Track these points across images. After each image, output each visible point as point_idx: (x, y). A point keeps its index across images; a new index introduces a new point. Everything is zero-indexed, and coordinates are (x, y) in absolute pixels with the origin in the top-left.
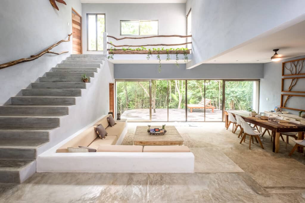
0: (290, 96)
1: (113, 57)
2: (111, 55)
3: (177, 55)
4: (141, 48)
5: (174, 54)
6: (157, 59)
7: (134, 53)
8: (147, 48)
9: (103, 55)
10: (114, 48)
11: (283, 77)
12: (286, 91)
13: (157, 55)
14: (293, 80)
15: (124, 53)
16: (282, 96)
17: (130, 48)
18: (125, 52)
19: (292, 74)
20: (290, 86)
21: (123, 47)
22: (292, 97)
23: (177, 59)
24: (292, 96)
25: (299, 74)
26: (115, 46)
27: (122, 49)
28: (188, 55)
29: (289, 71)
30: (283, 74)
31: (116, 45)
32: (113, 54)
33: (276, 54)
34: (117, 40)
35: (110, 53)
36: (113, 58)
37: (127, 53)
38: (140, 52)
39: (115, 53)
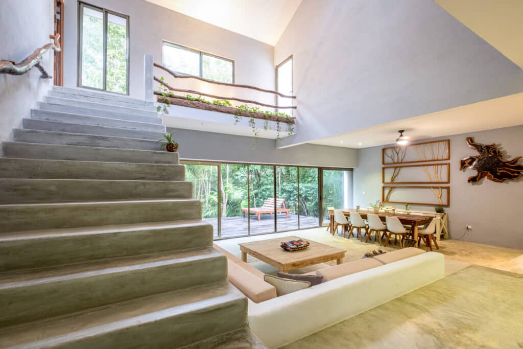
0: (392, 188)
1: (168, 108)
2: (163, 105)
3: (278, 123)
4: (222, 102)
5: (273, 120)
6: (250, 125)
7: (210, 109)
8: (234, 105)
9: (146, 102)
10: (168, 92)
11: (383, 166)
12: (387, 183)
13: (249, 119)
14: (395, 170)
15: (192, 105)
16: (384, 188)
17: (202, 98)
18: (194, 104)
19: (394, 163)
20: (392, 176)
21: (190, 94)
22: (395, 189)
23: (279, 129)
24: (395, 187)
25: (401, 163)
26: (171, 89)
27: (186, 96)
28: (293, 126)
29: (390, 159)
30: (383, 163)
31: (174, 87)
32: (168, 103)
33: (401, 135)
34: (176, 77)
35: (159, 101)
36: (167, 113)
37: (197, 107)
38: (222, 109)
39: (172, 103)
